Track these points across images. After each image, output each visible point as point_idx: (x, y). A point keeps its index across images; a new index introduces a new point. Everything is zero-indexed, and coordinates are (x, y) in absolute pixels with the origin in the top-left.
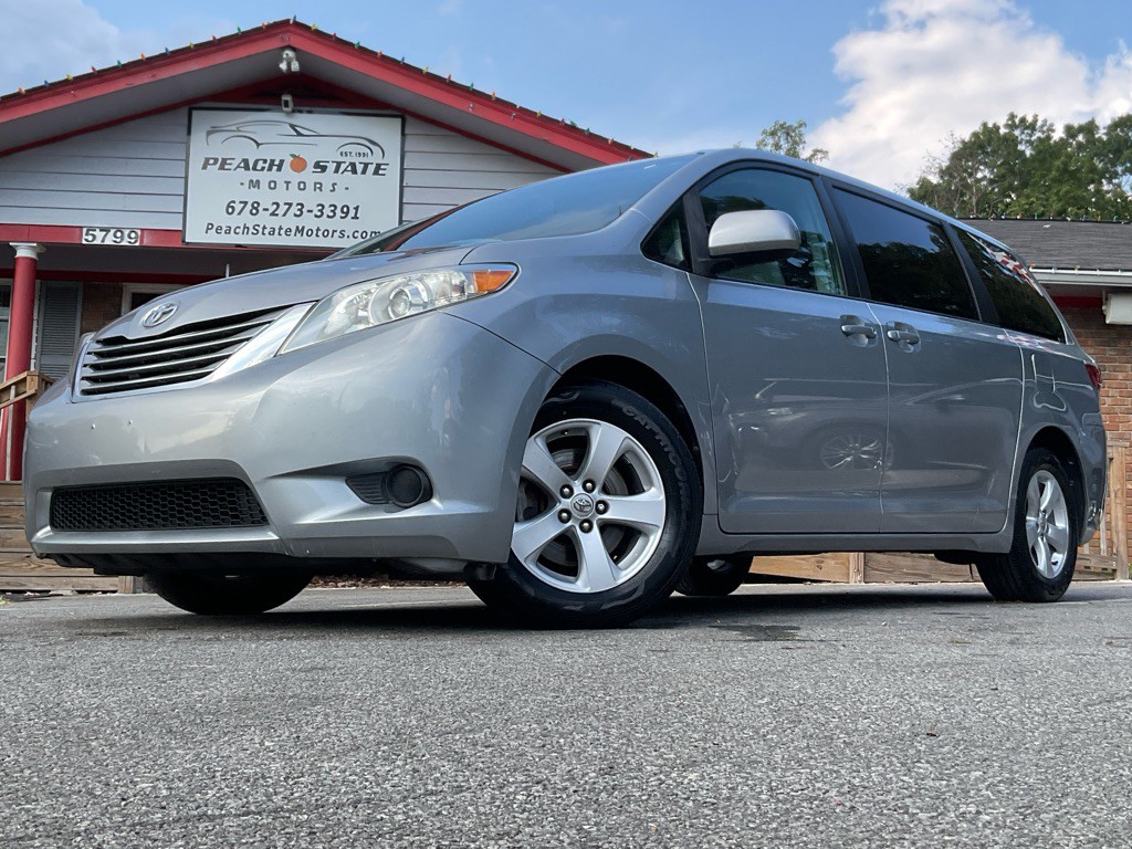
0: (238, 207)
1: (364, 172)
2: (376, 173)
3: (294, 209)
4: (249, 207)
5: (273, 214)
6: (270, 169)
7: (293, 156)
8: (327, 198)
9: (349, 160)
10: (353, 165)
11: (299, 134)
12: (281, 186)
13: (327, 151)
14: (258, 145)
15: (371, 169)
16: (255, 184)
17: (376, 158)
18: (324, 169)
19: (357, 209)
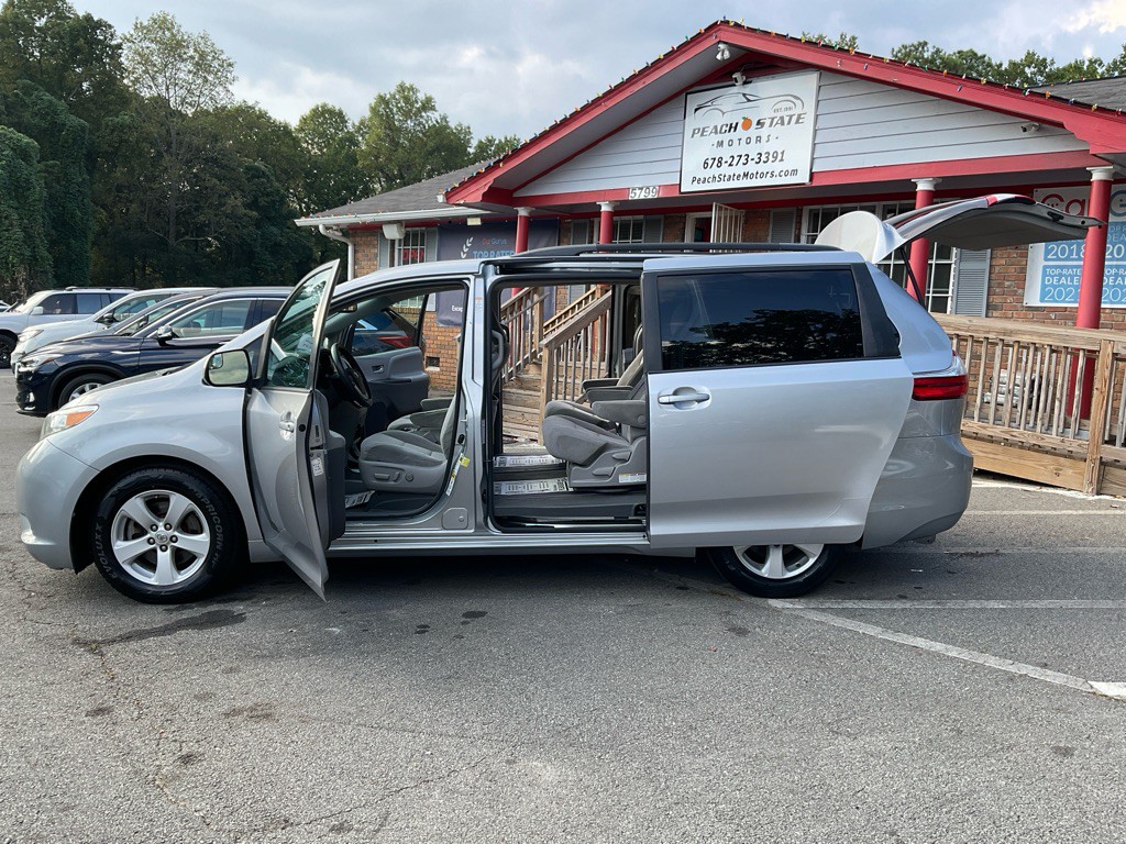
0: (710, 162)
1: (789, 123)
2: (797, 122)
3: (743, 160)
4: (716, 162)
5: (730, 165)
6: (730, 131)
7: (744, 118)
8: (763, 148)
9: (779, 115)
10: (782, 118)
11: (749, 100)
12: (736, 142)
14: (724, 113)
15: (794, 119)
16: (720, 144)
17: (798, 110)
18: (763, 125)
19: (783, 153)
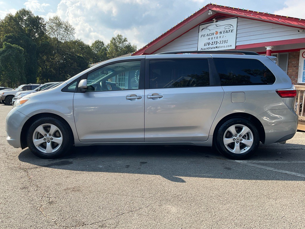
0: (206, 44)
1: (229, 32)
2: (231, 32)
3: (216, 43)
4: (208, 44)
5: (212, 45)
6: (212, 35)
7: (216, 31)
8: (221, 39)
9: (226, 30)
10: (227, 31)
11: (217, 26)
12: (214, 38)
14: (210, 30)
15: (230, 31)
16: (209, 39)
17: (231, 29)
18: (221, 33)
19: (227, 41)
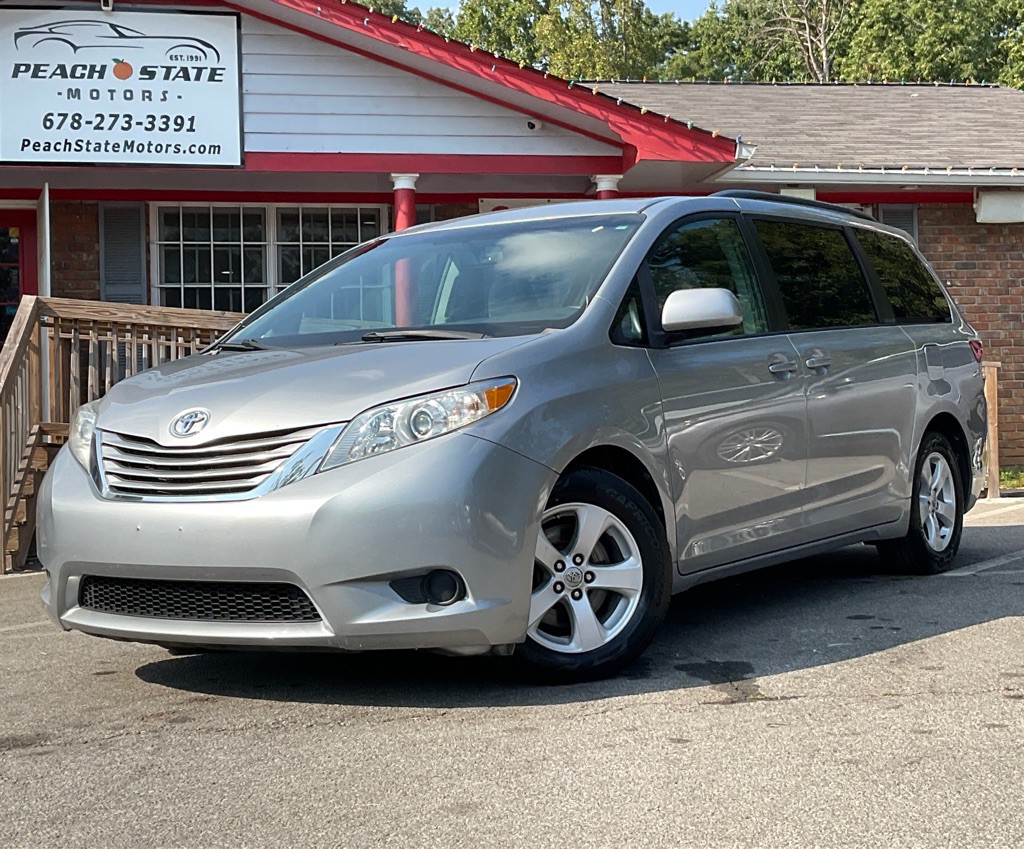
0: (57, 120)
1: (198, 78)
2: (211, 78)
3: (121, 122)
4: (69, 120)
5: (97, 127)
6: (90, 76)
7: (115, 60)
8: (157, 108)
9: (179, 64)
10: (185, 70)
11: (122, 36)
12: (105, 95)
13: (155, 54)
14: (75, 48)
15: (206, 74)
16: (75, 94)
17: (211, 62)
18: (152, 75)
19: (192, 120)
